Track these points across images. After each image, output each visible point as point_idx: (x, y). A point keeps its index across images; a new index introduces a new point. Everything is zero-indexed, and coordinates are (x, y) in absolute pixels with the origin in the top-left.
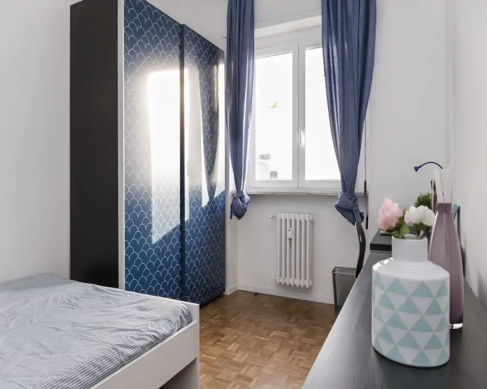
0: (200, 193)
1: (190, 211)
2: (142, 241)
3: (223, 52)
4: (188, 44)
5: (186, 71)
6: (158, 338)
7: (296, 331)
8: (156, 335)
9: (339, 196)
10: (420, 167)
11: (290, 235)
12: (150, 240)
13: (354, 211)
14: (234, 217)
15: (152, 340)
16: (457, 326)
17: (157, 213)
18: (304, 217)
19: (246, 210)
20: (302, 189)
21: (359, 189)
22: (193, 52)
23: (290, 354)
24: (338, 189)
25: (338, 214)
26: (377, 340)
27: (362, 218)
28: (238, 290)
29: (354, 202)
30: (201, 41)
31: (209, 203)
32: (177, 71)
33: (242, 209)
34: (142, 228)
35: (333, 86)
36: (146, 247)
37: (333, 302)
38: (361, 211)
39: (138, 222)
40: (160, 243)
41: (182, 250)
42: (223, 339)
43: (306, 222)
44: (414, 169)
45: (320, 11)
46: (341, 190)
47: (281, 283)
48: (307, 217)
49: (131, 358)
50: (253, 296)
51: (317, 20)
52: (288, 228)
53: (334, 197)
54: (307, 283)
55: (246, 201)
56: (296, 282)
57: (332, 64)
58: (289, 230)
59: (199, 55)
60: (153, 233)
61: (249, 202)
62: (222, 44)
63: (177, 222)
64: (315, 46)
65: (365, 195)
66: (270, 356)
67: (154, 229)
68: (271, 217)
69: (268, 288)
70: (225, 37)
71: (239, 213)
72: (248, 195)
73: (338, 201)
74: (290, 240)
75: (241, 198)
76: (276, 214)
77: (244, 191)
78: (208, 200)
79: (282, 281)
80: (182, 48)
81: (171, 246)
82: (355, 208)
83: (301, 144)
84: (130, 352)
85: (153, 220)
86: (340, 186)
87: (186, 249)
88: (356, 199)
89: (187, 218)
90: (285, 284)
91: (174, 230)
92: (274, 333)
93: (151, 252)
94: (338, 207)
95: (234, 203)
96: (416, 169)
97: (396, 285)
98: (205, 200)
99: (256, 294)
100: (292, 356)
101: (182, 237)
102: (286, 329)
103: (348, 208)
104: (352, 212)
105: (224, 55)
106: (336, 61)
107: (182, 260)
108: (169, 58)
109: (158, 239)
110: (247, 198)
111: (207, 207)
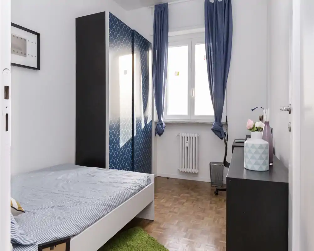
0: (141, 122)
1: (136, 131)
2: (116, 146)
3: (151, 43)
4: (136, 40)
5: (135, 55)
6: (141, 187)
7: (193, 194)
8: (140, 186)
9: (213, 124)
10: (254, 109)
11: (187, 145)
12: (119, 146)
13: (221, 132)
14: (157, 135)
15: (139, 187)
16: (271, 164)
17: (122, 131)
18: (195, 135)
19: (164, 131)
20: (193, 120)
21: (223, 120)
22: (138, 45)
23: (192, 203)
24: (213, 120)
25: (213, 133)
26: (246, 166)
27: (225, 135)
28: (157, 176)
29: (221, 127)
30: (141, 39)
31: (145, 127)
32: (131, 55)
33: (162, 131)
34: (116, 139)
35: (210, 66)
36: (118, 149)
37: (210, 181)
38: (224, 132)
39: (114, 135)
40: (123, 147)
41: (133, 153)
42: (157, 198)
43: (195, 138)
44: (251, 110)
45: (204, 25)
46: (214, 121)
47: (182, 171)
48: (196, 135)
49: (134, 194)
50: (166, 179)
51: (203, 29)
52: (186, 141)
53: (211, 124)
54: (196, 171)
55: (164, 127)
56: (191, 170)
57: (210, 54)
58: (187, 142)
59: (141, 46)
60: (121, 142)
61: (165, 127)
62: (151, 39)
63: (130, 136)
64: (201, 43)
65: (226, 123)
66: (183, 204)
67: (121, 140)
68: (177, 135)
69: (174, 174)
70: (152, 35)
71: (160, 132)
72: (164, 123)
73: (213, 126)
74: (187, 147)
75: (161, 124)
76: (179, 134)
77: (163, 121)
78: (144, 126)
79: (183, 170)
80: (133, 43)
81: (128, 150)
82: (222, 130)
83: (192, 95)
84: (133, 191)
85: (121, 135)
86: (214, 119)
87: (135, 152)
88: (222, 126)
89: (135, 135)
90: (184, 172)
91: (129, 141)
92: (182, 195)
93: (119, 152)
94: (213, 130)
95: (157, 128)
96: (253, 110)
97: (253, 146)
98: (143, 126)
99: (168, 178)
100: (193, 203)
101: (133, 145)
102: (188, 193)
103: (218, 130)
104: (220, 132)
105: (151, 45)
106: (212, 53)
107: (132, 157)
108: (122, 45)
109: (122, 145)
110: (164, 124)
111: (144, 129)
